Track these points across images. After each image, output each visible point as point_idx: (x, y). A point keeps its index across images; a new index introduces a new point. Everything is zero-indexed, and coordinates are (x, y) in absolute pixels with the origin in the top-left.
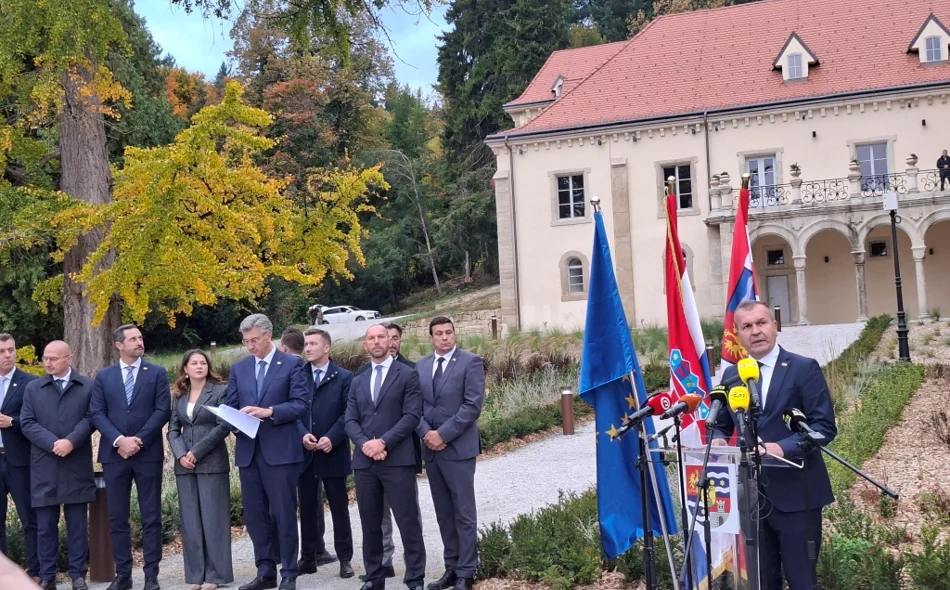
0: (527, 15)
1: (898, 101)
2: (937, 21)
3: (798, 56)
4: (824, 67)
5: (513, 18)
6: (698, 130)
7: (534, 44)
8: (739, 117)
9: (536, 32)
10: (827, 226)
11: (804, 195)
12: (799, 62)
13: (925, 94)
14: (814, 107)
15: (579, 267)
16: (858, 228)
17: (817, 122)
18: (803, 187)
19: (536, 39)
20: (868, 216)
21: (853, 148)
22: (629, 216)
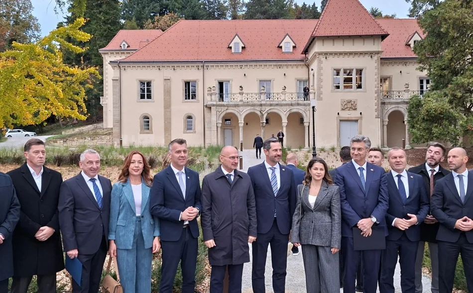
0: (107, 13)
1: (276, 65)
2: (289, 36)
3: (238, 43)
4: (248, 49)
5: (100, 14)
6: (200, 68)
7: (109, 26)
8: (216, 65)
9: (110, 21)
10: (252, 111)
11: (244, 98)
12: (238, 46)
13: (286, 64)
14: (246, 64)
15: (148, 120)
16: (264, 113)
17: (246, 70)
18: (244, 95)
19: (110, 24)
20: (268, 108)
21: (258, 81)
22: (170, 101)
